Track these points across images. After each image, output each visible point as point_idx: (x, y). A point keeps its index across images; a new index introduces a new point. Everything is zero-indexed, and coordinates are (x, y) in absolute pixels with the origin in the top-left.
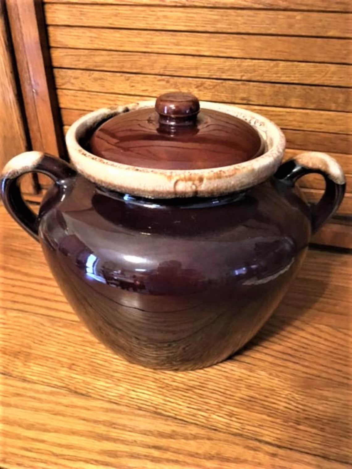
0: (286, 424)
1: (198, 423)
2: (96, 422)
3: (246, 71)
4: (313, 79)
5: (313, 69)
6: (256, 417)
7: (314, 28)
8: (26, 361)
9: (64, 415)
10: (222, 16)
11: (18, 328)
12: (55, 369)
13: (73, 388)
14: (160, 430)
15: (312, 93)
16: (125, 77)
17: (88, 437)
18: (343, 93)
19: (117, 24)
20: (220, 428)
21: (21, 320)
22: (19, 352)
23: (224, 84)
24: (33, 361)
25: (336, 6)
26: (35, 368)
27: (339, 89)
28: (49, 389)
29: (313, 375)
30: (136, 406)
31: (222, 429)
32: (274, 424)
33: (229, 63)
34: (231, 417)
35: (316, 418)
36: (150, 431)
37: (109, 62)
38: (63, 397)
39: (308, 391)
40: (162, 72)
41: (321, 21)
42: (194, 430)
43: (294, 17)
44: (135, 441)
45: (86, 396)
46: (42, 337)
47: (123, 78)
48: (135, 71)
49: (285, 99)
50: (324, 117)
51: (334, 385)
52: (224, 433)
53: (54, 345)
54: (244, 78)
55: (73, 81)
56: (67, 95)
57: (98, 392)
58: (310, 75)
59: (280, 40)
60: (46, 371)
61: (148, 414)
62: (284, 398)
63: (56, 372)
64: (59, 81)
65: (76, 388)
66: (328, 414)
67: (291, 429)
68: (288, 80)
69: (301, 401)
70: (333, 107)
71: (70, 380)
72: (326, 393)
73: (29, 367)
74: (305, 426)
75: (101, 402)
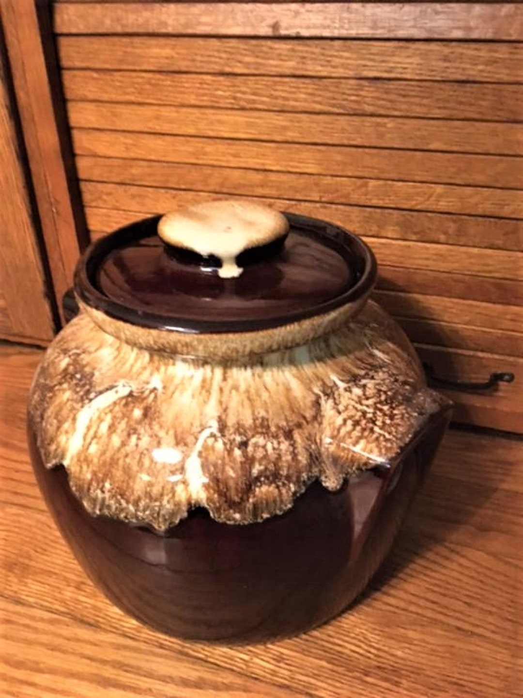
0: (350, 674)
1: (235, 668)
2: (104, 662)
3: (326, 191)
4: (414, 203)
5: (411, 191)
6: (311, 663)
7: (411, 138)
8: (23, 577)
9: (64, 652)
10: (291, 121)
11: (16, 530)
12: (58, 588)
13: (79, 616)
14: (185, 676)
15: (413, 220)
16: (171, 194)
17: (91, 681)
18: (455, 221)
19: (158, 129)
20: (261, 676)
21: (22, 519)
22: (15, 564)
23: (299, 207)
24: (31, 576)
25: (437, 111)
26: (32, 586)
27: (449, 216)
28: (47, 615)
29: (397, 607)
30: (157, 642)
31: (264, 677)
32: (334, 673)
33: (303, 180)
34: (279, 662)
35: (391, 668)
36: (170, 677)
37: (150, 175)
38: (65, 627)
39: (386, 629)
40: (218, 189)
41: (419, 130)
42: (228, 678)
43: (384, 125)
44: (150, 690)
45: (94, 626)
46: (47, 544)
47: (168, 196)
48: (183, 187)
49: (379, 226)
50: (431, 252)
51: (425, 623)
52: (267, 683)
53: (60, 555)
54: (323, 199)
55: (105, 197)
56: (98, 215)
57: (109, 621)
58: (409, 198)
59: (367, 153)
60: (47, 591)
61: (172, 654)
62: (354, 638)
63: (60, 593)
64: (87, 197)
65: (82, 615)
66: (409, 663)
67: (356, 681)
68: (381, 203)
69: (376, 643)
70: (442, 238)
71: (76, 604)
72: (411, 634)
73: (26, 585)
74: (376, 678)
75: (112, 635)
